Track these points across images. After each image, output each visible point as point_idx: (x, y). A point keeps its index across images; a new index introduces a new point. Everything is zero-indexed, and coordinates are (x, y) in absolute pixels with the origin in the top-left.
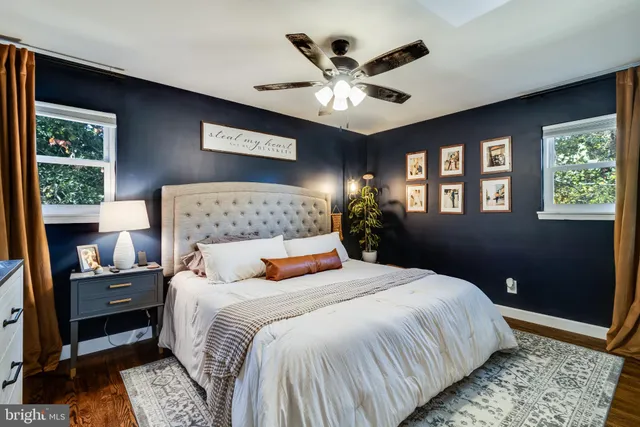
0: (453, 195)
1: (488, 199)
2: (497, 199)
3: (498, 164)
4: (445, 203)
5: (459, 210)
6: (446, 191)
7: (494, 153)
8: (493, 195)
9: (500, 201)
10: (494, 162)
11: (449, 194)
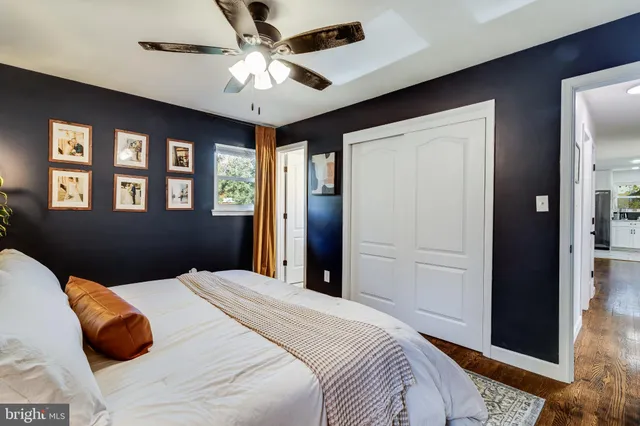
0: (134, 189)
1: (174, 197)
2: (182, 197)
3: (182, 165)
4: (123, 198)
5: (141, 206)
6: (124, 184)
7: (179, 154)
8: (178, 193)
9: (184, 200)
10: (178, 162)
11: (128, 189)
